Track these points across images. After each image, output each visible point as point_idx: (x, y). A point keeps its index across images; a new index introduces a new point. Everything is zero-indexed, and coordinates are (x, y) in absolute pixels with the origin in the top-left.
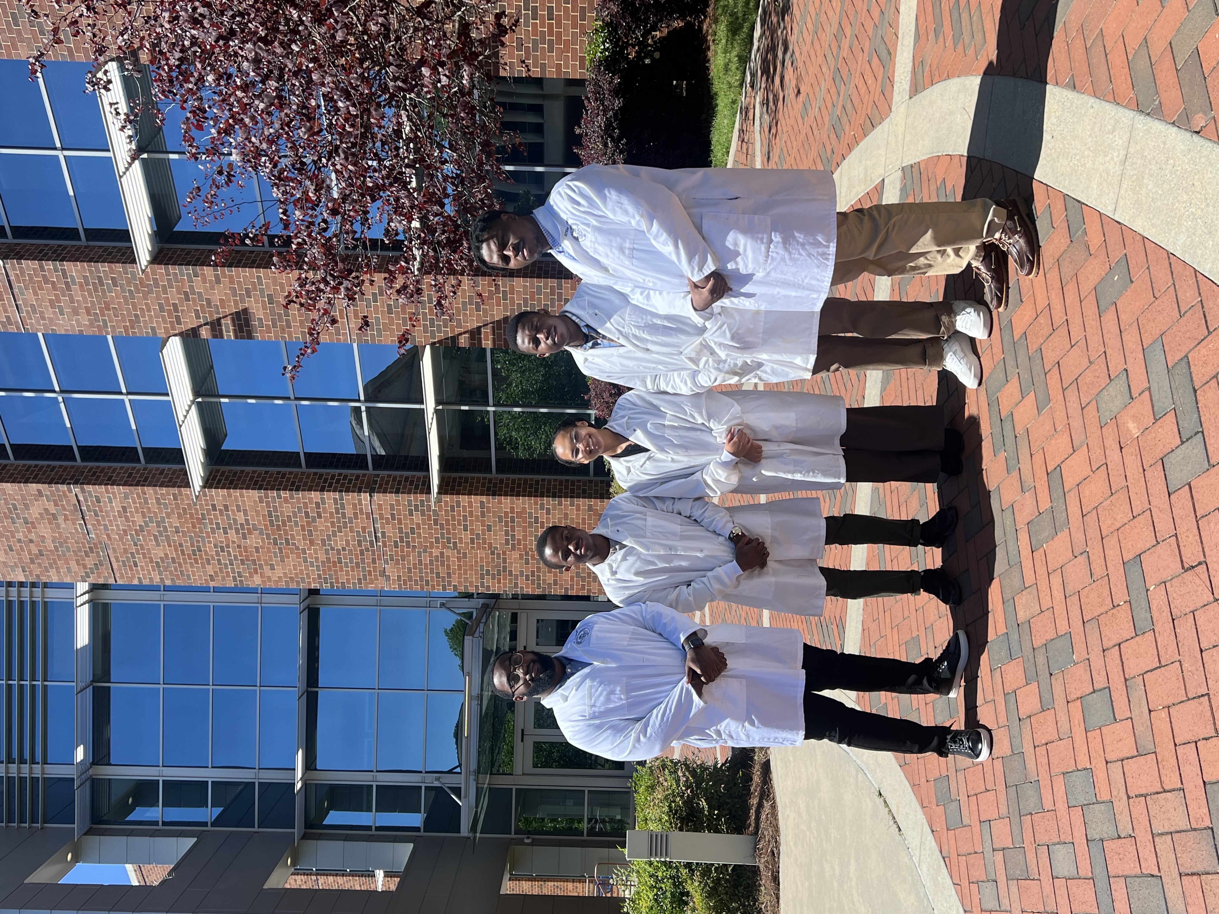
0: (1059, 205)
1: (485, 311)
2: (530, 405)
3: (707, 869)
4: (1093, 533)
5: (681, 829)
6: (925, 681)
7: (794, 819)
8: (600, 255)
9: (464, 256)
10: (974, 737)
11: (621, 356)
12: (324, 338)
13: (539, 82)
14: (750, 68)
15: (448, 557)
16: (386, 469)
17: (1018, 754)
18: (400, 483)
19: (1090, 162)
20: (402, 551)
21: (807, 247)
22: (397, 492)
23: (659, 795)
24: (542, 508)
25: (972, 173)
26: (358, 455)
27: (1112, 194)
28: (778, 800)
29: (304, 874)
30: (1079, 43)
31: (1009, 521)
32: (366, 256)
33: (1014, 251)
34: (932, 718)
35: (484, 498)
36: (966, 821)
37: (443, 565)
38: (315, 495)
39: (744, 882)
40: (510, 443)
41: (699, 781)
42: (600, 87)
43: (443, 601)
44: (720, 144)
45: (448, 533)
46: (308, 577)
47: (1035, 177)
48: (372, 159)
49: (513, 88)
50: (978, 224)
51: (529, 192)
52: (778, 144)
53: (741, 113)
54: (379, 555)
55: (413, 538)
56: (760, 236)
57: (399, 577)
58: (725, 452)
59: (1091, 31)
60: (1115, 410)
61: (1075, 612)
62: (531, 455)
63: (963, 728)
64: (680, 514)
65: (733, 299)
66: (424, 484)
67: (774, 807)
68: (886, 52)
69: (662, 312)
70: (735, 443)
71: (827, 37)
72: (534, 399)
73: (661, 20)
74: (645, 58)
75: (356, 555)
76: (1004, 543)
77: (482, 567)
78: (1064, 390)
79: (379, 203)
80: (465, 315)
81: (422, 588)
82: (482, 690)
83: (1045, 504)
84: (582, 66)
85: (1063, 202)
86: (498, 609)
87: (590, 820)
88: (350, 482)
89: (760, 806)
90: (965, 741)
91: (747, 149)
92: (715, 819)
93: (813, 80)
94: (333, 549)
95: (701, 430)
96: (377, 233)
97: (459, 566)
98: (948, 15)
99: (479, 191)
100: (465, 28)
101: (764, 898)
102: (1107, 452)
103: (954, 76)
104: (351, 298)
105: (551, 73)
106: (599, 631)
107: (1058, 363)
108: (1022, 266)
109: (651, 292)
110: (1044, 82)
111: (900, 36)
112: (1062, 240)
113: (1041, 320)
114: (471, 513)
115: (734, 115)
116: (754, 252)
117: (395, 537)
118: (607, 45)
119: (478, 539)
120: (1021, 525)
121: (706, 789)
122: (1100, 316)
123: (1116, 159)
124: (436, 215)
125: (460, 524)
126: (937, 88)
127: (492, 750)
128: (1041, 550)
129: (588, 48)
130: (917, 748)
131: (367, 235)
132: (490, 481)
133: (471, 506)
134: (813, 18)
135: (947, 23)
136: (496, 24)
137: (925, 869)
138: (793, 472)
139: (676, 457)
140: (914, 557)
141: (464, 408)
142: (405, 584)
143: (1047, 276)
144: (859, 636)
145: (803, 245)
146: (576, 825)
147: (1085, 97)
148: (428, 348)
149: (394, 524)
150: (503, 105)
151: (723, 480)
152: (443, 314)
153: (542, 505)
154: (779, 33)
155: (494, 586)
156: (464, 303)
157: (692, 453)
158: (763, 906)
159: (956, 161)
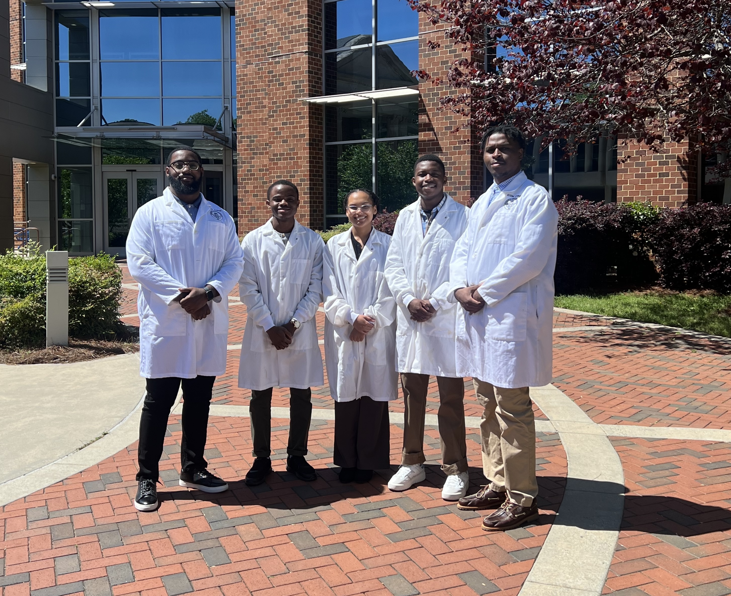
0: (534, 543)
1: (445, 134)
2: (377, 169)
3: (42, 311)
4: (303, 576)
5: (70, 291)
6: (190, 463)
7: (82, 373)
8: (495, 220)
9: (485, 118)
10: (152, 498)
11: (416, 236)
12: (422, 15)
13: (614, 168)
14: (627, 321)
15: (262, 111)
16: (326, 63)
17: (141, 530)
18: (316, 73)
19: (564, 564)
20: (266, 77)
21: (505, 367)
22: (309, 72)
23: (95, 274)
24: (301, 180)
25: (555, 482)
26: (335, 41)
27: (542, 579)
28: (96, 361)
29: (20, 10)
30: (649, 552)
31: (308, 517)
32: (484, 45)
33: (501, 513)
34: (163, 469)
35: (307, 137)
36: (90, 496)
37: (256, 107)
38: (305, 10)
39: (33, 338)
40: (348, 154)
41: (106, 303)
42: (611, 213)
43: (229, 108)
44: (572, 302)
45: (281, 111)
46: (244, 7)
47: (553, 525)
48: (554, 47)
49: (609, 150)
50: (520, 486)
51: (534, 162)
52: (572, 344)
53: (595, 316)
54: (261, 60)
55: (275, 85)
56: (512, 334)
57: (246, 75)
58: (358, 315)
59: (657, 560)
60: (390, 587)
61: (246, 565)
62: (341, 171)
63: (158, 491)
64: (310, 284)
65: (463, 316)
66: (316, 91)
67: (90, 358)
68: (640, 418)
69: (451, 265)
70: (364, 322)
71: (650, 376)
72: (381, 172)
73: (660, 256)
74: (633, 245)
75: (261, 43)
76: (292, 514)
77: (256, 137)
78: (403, 551)
79: (522, 54)
80: (442, 119)
81: (239, 93)
82: (164, 139)
83: (321, 542)
84: (626, 199)
85: (536, 546)
86: (225, 150)
87: (70, 222)
88: (316, 37)
89: (90, 348)
90: (149, 492)
91: (568, 322)
92: (79, 316)
93: (619, 367)
94: (265, 25)
95: (372, 297)
96: (500, 52)
97: (256, 120)
98: (667, 461)
99: (532, 127)
100: (651, 113)
101: (23, 353)
102: (361, 583)
103: (623, 467)
104: (452, 35)
105: (621, 177)
106: (220, 227)
107: (422, 547)
108: (489, 519)
109: (466, 257)
110: (621, 528)
111: (651, 428)
112: (509, 546)
113: (452, 534)
114: (296, 127)
115: (593, 311)
116: (501, 330)
117: (276, 71)
118: (642, 217)
119: (277, 133)
120: (305, 526)
121: (101, 308)
122: (456, 574)
123: (567, 580)
124: (514, 96)
125: (287, 119)
126: (614, 455)
127: (120, 148)
128: (288, 540)
129: (639, 203)
130: (143, 458)
131: (499, 45)
132: (320, 141)
133: (301, 127)
134: (664, 366)
135: (661, 460)
136: (654, 136)
137: (53, 468)
138: (343, 364)
139: (353, 279)
140: (279, 451)
141: (374, 120)
142: (241, 80)
143: (483, 537)
144: (219, 414)
145: (506, 364)
146: (66, 211)
147: (610, 558)
148: (417, 92)
149: (285, 70)
150: (597, 141)
151: (337, 314)
152: (443, 103)
153: (304, 180)
154: (652, 342)
155: (242, 146)
156: (450, 118)
157: (356, 291)
158: (16, 352)
159: (564, 470)
